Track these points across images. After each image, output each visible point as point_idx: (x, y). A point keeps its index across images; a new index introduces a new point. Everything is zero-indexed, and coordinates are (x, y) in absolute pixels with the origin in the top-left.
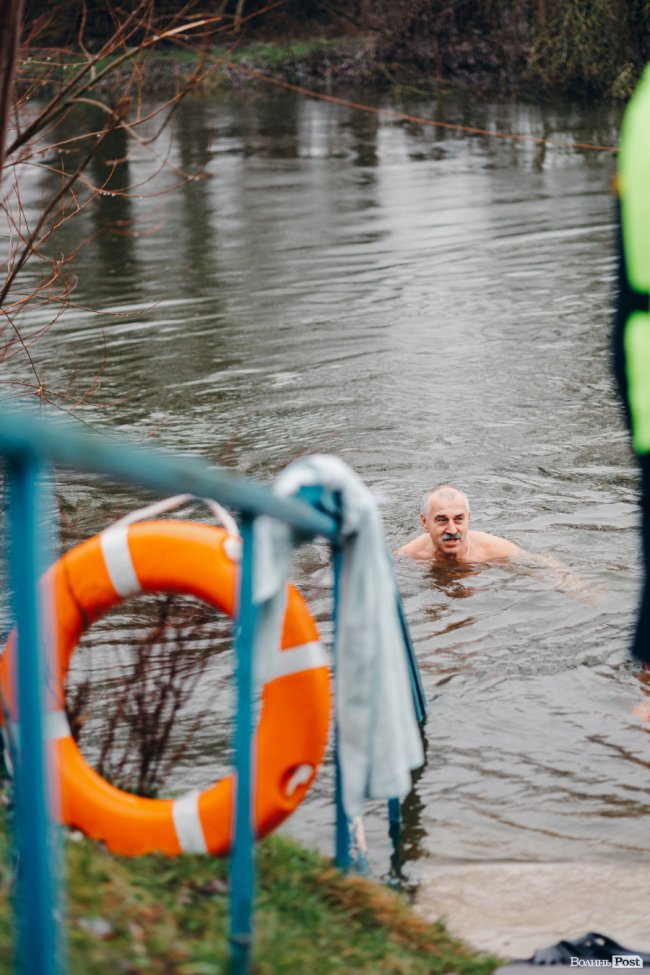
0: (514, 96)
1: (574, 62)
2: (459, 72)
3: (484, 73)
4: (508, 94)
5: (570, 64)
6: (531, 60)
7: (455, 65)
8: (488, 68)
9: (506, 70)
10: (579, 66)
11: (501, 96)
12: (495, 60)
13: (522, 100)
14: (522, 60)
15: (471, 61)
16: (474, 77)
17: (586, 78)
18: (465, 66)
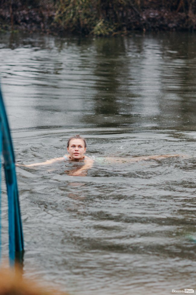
0: (48, 33)
1: (76, 18)
2: (21, 23)
3: (33, 24)
4: (45, 32)
5: (74, 19)
6: (55, 18)
7: (19, 20)
8: (35, 22)
9: (43, 23)
10: (78, 20)
11: (41, 33)
12: (38, 18)
13: (52, 34)
14: (51, 18)
15: (27, 19)
16: (29, 26)
17: (82, 26)
18: (24, 21)
